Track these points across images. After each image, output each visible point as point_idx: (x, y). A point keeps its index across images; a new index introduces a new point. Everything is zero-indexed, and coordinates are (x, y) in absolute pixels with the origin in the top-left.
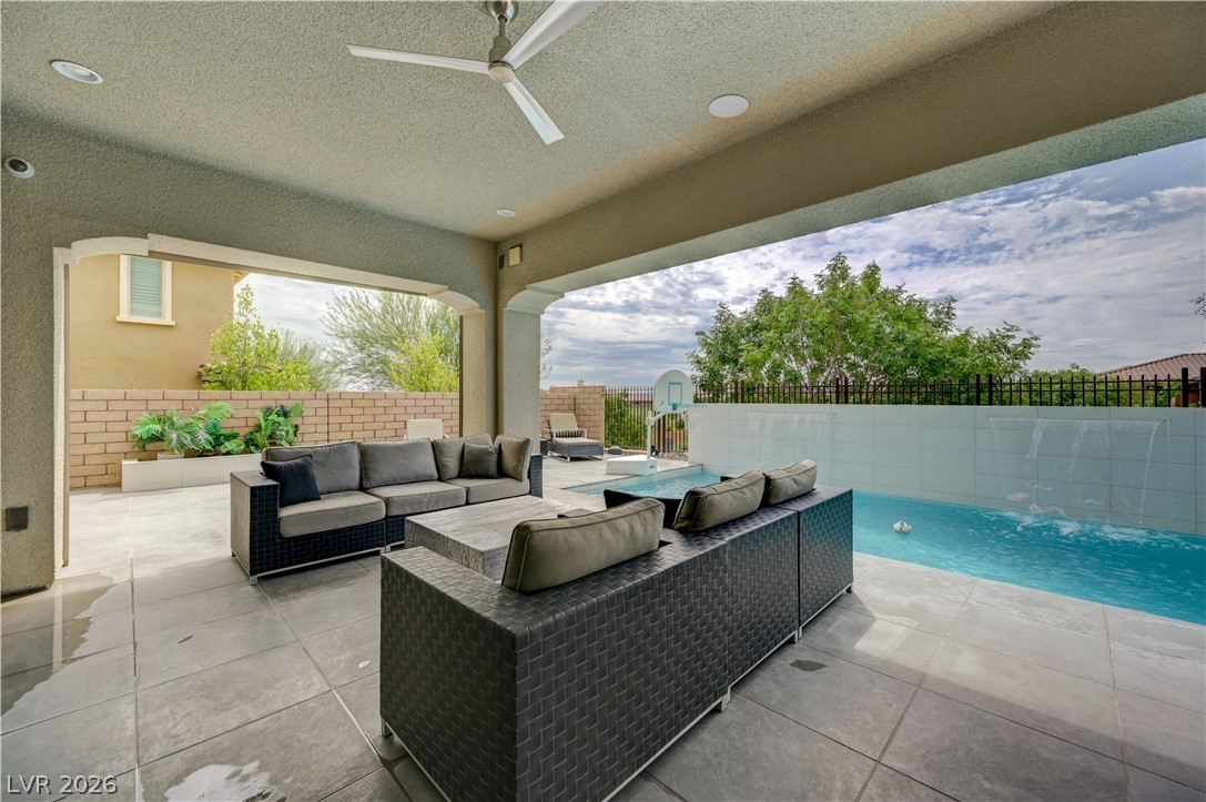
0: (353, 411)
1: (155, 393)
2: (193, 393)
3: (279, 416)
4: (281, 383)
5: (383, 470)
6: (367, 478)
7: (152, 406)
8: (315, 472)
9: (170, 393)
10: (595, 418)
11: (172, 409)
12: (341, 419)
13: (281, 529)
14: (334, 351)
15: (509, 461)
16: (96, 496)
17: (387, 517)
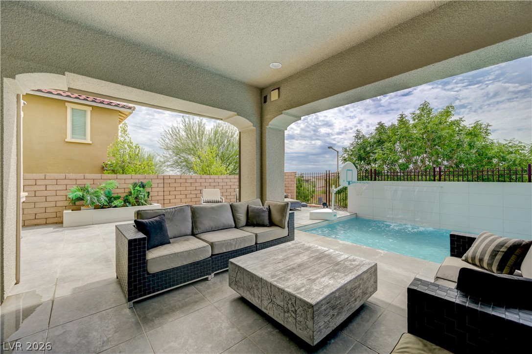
0: (176, 185)
1: (80, 176)
2: (98, 176)
3: (140, 187)
4: (141, 171)
5: (205, 223)
6: (196, 227)
7: (79, 182)
8: (167, 225)
9: (88, 176)
10: (291, 188)
11: (88, 184)
12: (170, 189)
13: (148, 268)
14: (164, 156)
15: (276, 216)
16: (50, 229)
17: (212, 255)
